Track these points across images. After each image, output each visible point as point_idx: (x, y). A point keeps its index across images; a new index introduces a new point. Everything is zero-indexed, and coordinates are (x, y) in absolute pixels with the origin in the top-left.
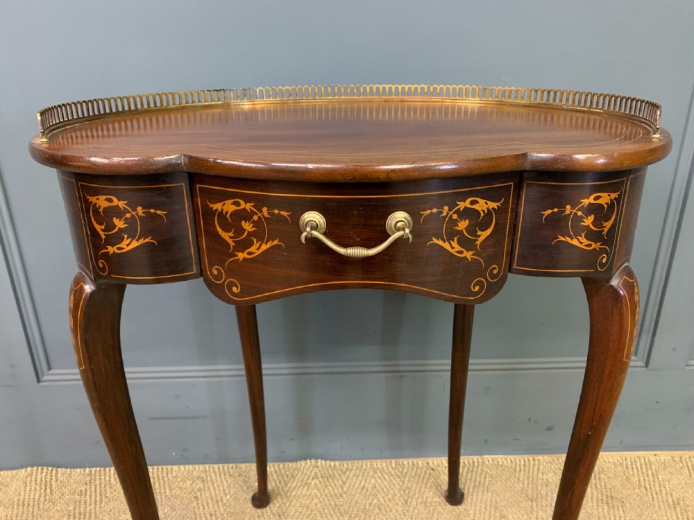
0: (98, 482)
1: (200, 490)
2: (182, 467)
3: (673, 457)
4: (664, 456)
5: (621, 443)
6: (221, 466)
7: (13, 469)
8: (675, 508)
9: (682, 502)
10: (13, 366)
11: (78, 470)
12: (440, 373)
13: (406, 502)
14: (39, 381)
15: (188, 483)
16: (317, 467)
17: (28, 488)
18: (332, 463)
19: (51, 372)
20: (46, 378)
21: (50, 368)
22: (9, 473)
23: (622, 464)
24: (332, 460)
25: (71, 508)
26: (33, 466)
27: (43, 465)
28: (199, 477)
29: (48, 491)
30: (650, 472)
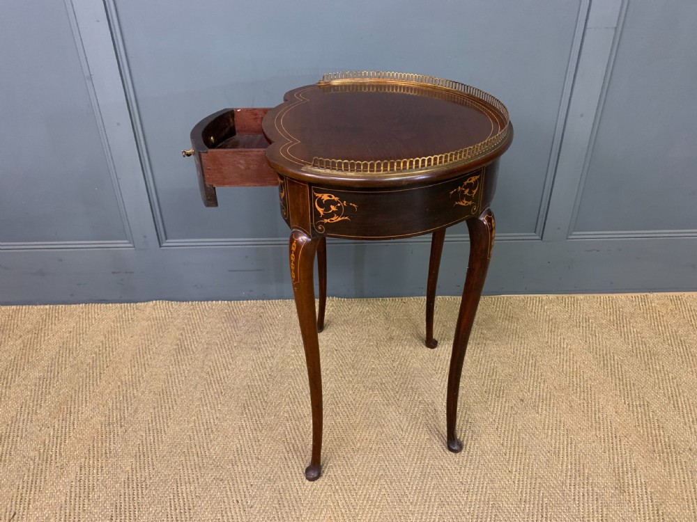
0: (198, 309)
1: (262, 313)
2: (249, 301)
3: (558, 297)
4: (551, 296)
5: (526, 289)
6: (274, 301)
7: (144, 302)
8: (549, 322)
9: (554, 320)
10: (145, 237)
11: (185, 303)
12: (411, 244)
13: (387, 318)
14: (160, 247)
15: (255, 309)
16: (333, 301)
17: (157, 312)
18: (343, 299)
19: (168, 241)
20: (164, 245)
21: (167, 239)
22: (143, 304)
23: (524, 301)
24: (342, 298)
25: (186, 321)
26: (156, 300)
27: (162, 300)
28: (260, 307)
29: (169, 313)
30: (540, 305)
